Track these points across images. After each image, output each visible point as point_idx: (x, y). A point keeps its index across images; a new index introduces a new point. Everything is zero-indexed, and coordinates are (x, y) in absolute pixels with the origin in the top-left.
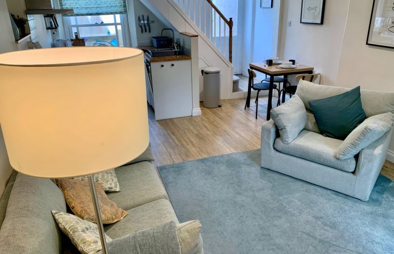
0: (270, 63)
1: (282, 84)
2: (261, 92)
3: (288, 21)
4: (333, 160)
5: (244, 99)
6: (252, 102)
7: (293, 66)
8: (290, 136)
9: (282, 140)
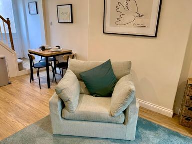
0: (43, 49)
1: (53, 62)
2: (41, 69)
3: (50, 22)
4: (110, 118)
5: (29, 74)
6: (35, 76)
7: (60, 50)
8: (74, 106)
9: (68, 110)
